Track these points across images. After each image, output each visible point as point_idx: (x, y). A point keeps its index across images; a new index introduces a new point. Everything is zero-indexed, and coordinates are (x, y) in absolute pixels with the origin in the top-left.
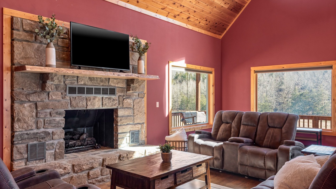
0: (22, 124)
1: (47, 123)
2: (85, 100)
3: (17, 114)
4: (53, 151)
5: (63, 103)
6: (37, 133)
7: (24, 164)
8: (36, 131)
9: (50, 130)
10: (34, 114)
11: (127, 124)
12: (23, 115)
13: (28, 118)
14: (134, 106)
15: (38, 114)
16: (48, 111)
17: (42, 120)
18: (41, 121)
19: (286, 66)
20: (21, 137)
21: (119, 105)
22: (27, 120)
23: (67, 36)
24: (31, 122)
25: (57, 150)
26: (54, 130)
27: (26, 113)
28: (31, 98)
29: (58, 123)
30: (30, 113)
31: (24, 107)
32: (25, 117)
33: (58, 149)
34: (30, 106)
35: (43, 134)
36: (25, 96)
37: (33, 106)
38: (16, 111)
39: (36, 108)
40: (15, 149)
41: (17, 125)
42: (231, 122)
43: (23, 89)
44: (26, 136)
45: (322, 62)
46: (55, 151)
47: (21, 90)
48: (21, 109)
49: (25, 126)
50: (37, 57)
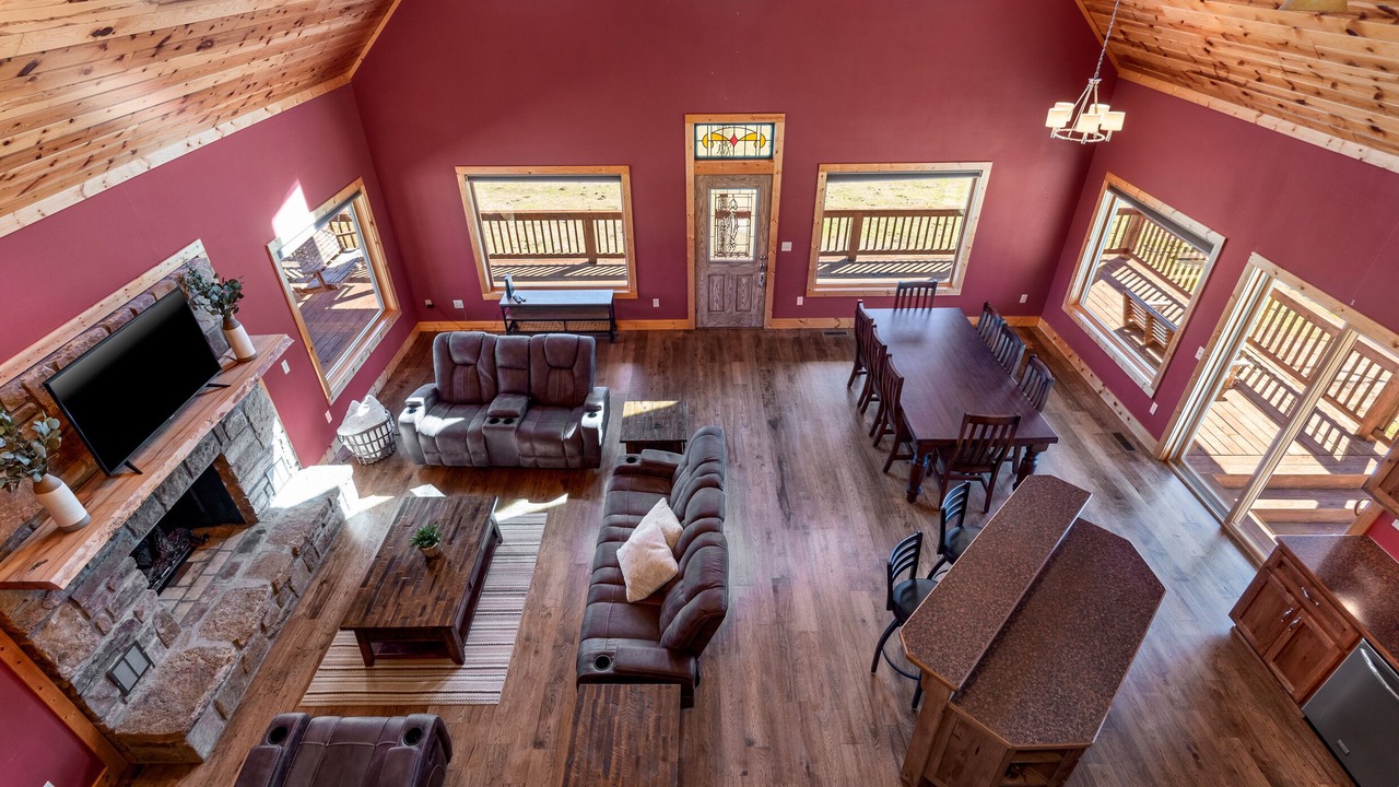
0: (72, 658)
1: (115, 611)
2: (156, 501)
3: (51, 652)
4: (156, 638)
5: (121, 548)
6: (111, 643)
7: (122, 706)
8: (105, 641)
9: (128, 615)
10: (81, 619)
11: (255, 465)
12: (63, 642)
13: (77, 636)
14: (248, 418)
15: (90, 613)
16: (102, 587)
17: (103, 615)
18: (103, 619)
19: (534, 170)
20: (87, 677)
21: (221, 444)
22: (77, 642)
23: (31, 405)
24: (86, 636)
25: (162, 631)
26: (133, 607)
27: (66, 633)
28: (53, 601)
29: (135, 587)
30: (72, 626)
31: (55, 628)
32: (70, 642)
33: (162, 626)
34: (62, 615)
35: (123, 634)
36: (41, 610)
37: (68, 609)
38: (46, 650)
39: (77, 605)
40: (91, 704)
41: (66, 668)
42: (472, 361)
43: (26, 600)
44: (95, 667)
45: (604, 168)
46: (158, 635)
47: (25, 605)
48: (53, 637)
49: (81, 653)
50: (4, 515)
